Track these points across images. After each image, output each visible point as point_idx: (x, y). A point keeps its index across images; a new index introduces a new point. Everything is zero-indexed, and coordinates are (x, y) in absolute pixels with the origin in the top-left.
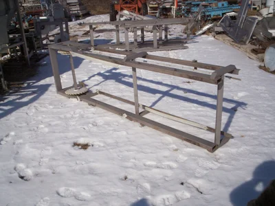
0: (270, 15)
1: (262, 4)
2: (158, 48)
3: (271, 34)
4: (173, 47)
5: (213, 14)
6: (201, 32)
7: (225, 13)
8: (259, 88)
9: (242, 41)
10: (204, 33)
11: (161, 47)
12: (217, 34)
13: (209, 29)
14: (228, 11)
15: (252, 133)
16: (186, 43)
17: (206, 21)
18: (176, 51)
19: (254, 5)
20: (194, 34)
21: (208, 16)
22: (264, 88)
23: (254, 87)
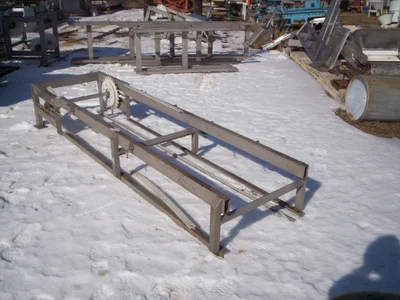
0: (393, 26)
1: (384, 8)
2: (190, 67)
3: (366, 57)
4: (215, 67)
5: (293, 18)
6: (271, 45)
7: (312, 19)
8: (317, 151)
9: (324, 65)
10: (275, 48)
11: (195, 66)
12: (293, 50)
13: (283, 42)
14: (318, 15)
15: (262, 246)
16: (239, 62)
17: (281, 30)
18: (217, 74)
19: (372, 8)
20: (261, 48)
21: (285, 21)
22: (325, 152)
23: (308, 149)
